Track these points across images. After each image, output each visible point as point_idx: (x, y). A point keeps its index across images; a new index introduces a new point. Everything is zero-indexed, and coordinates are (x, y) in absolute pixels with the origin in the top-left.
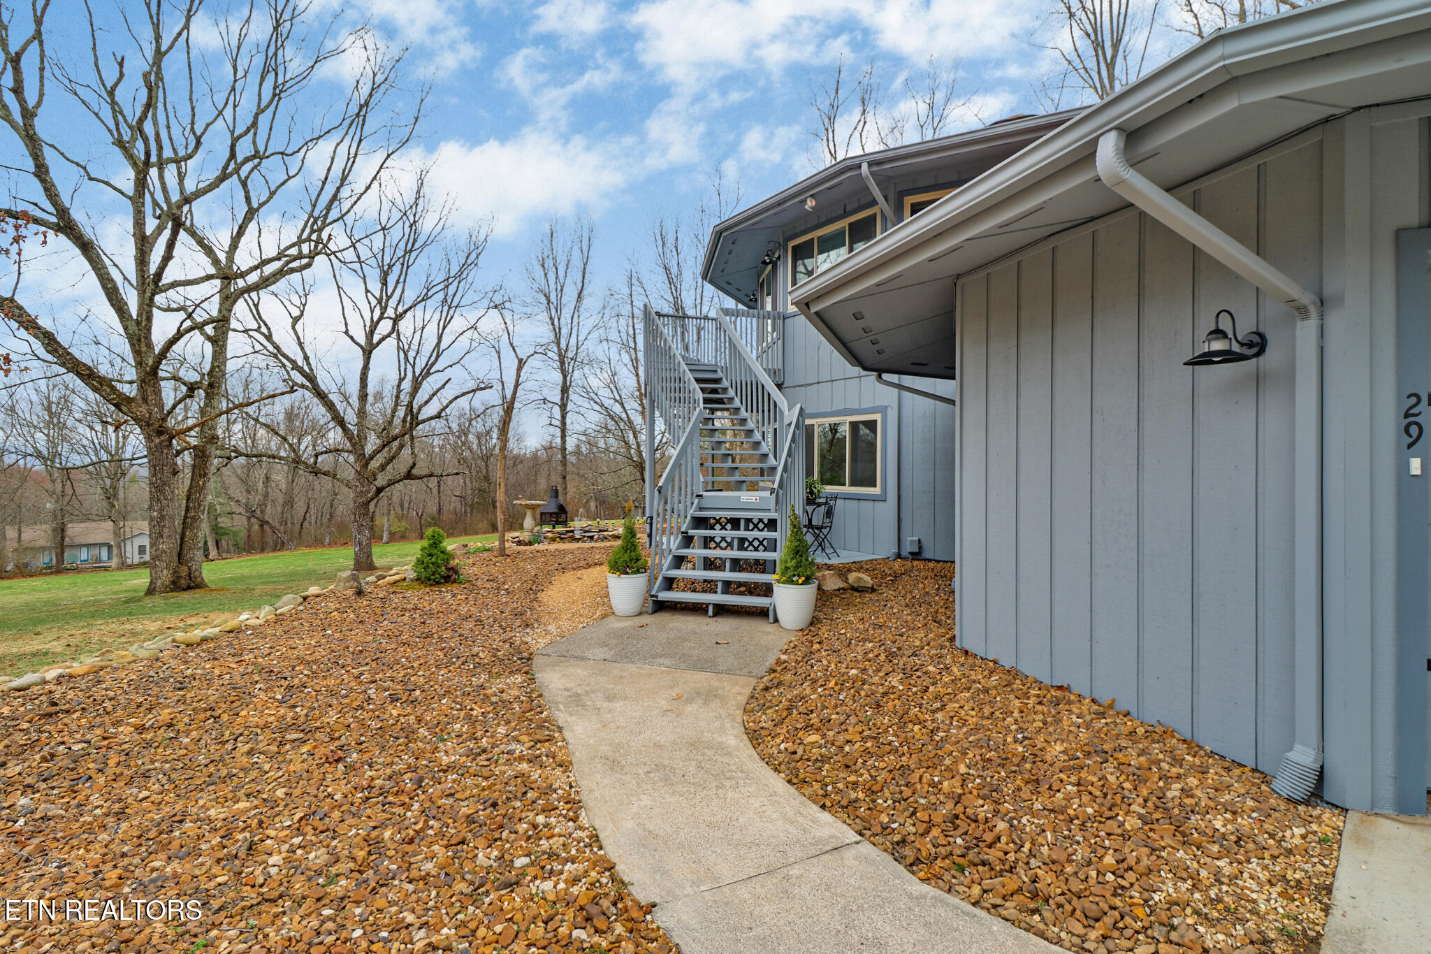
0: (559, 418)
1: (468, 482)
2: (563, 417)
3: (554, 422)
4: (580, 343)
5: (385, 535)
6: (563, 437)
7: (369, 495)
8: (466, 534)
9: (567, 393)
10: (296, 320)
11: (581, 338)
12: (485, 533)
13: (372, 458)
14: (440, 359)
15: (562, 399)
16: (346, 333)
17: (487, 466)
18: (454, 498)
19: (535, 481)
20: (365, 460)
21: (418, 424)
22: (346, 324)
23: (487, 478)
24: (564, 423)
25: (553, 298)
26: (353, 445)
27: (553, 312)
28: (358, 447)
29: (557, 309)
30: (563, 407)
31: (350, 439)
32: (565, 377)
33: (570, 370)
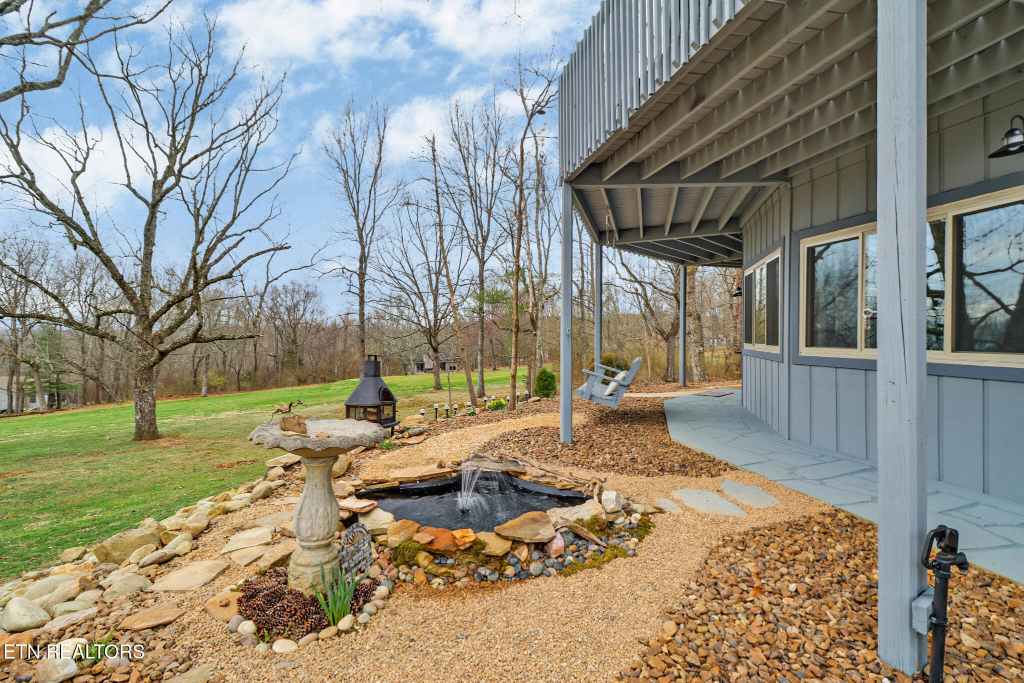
0: (358, 285)
1: (280, 345)
2: (362, 285)
3: (353, 289)
4: (377, 218)
5: (204, 390)
6: (362, 303)
7: (152, 359)
8: (277, 387)
9: (366, 262)
10: (76, 174)
11: (378, 213)
12: (293, 386)
13: (156, 319)
14: (236, 221)
15: (361, 268)
16: (128, 186)
17: (295, 332)
18: (268, 358)
19: (334, 344)
20: (148, 322)
21: (207, 284)
22: (128, 176)
23: (294, 342)
24: (362, 290)
25: (351, 172)
26: (135, 305)
27: (351, 184)
28: (140, 307)
29: (355, 182)
30: (362, 275)
31: (131, 298)
32: (363, 248)
33: (368, 242)
